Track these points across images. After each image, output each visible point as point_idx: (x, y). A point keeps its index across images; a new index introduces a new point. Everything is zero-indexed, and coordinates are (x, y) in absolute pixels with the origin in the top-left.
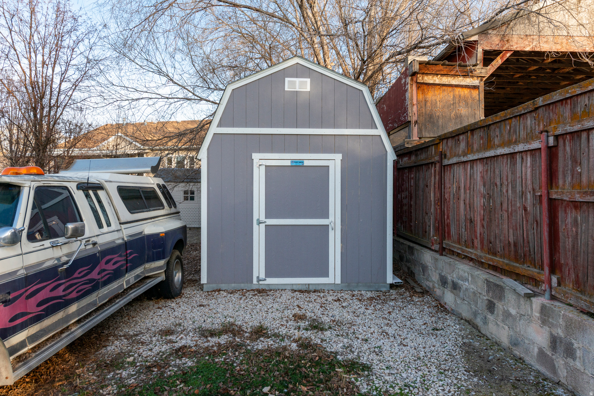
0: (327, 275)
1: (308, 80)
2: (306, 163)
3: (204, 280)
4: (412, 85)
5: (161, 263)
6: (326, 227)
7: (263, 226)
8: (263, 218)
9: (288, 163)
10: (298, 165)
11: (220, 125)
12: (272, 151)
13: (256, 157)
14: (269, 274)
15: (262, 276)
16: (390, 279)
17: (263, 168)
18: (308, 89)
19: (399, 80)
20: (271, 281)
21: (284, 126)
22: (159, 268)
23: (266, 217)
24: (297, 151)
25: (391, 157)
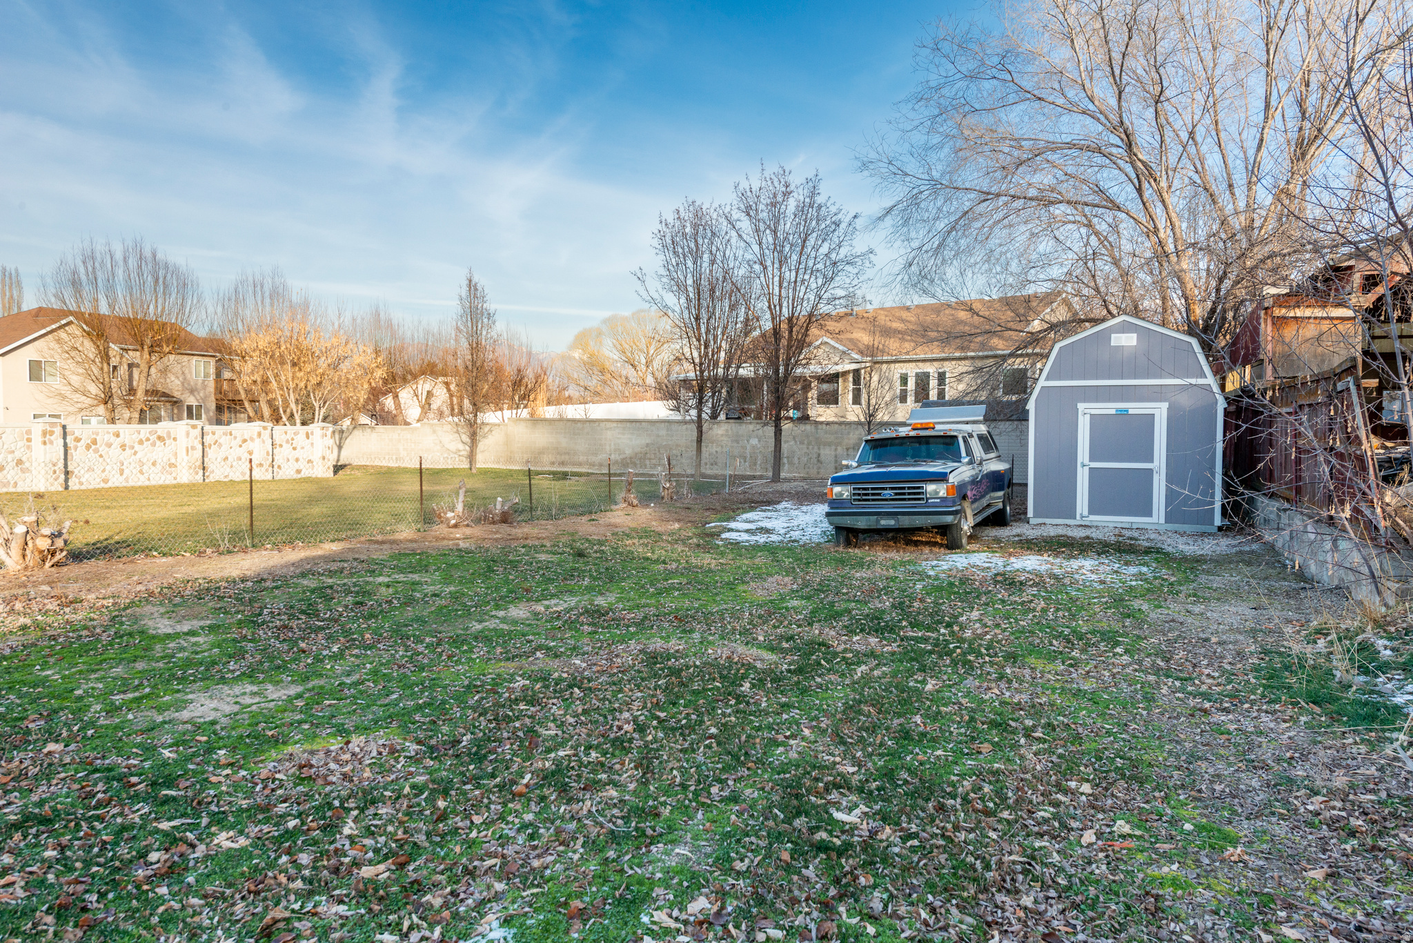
0: (1150, 515)
1: (1135, 336)
2: (1131, 412)
3: (1030, 513)
4: (1266, 321)
5: (1001, 494)
6: (1151, 470)
7: (1086, 469)
8: (1086, 461)
9: (1113, 412)
10: (1123, 414)
11: (1047, 379)
12: (1097, 401)
13: (1081, 406)
14: (1091, 512)
15: (1086, 513)
16: (1218, 521)
17: (1088, 417)
18: (1134, 343)
19: (1253, 312)
20: (1092, 518)
21: (1109, 378)
22: (999, 498)
23: (1091, 460)
24: (1122, 400)
25: (1221, 405)
